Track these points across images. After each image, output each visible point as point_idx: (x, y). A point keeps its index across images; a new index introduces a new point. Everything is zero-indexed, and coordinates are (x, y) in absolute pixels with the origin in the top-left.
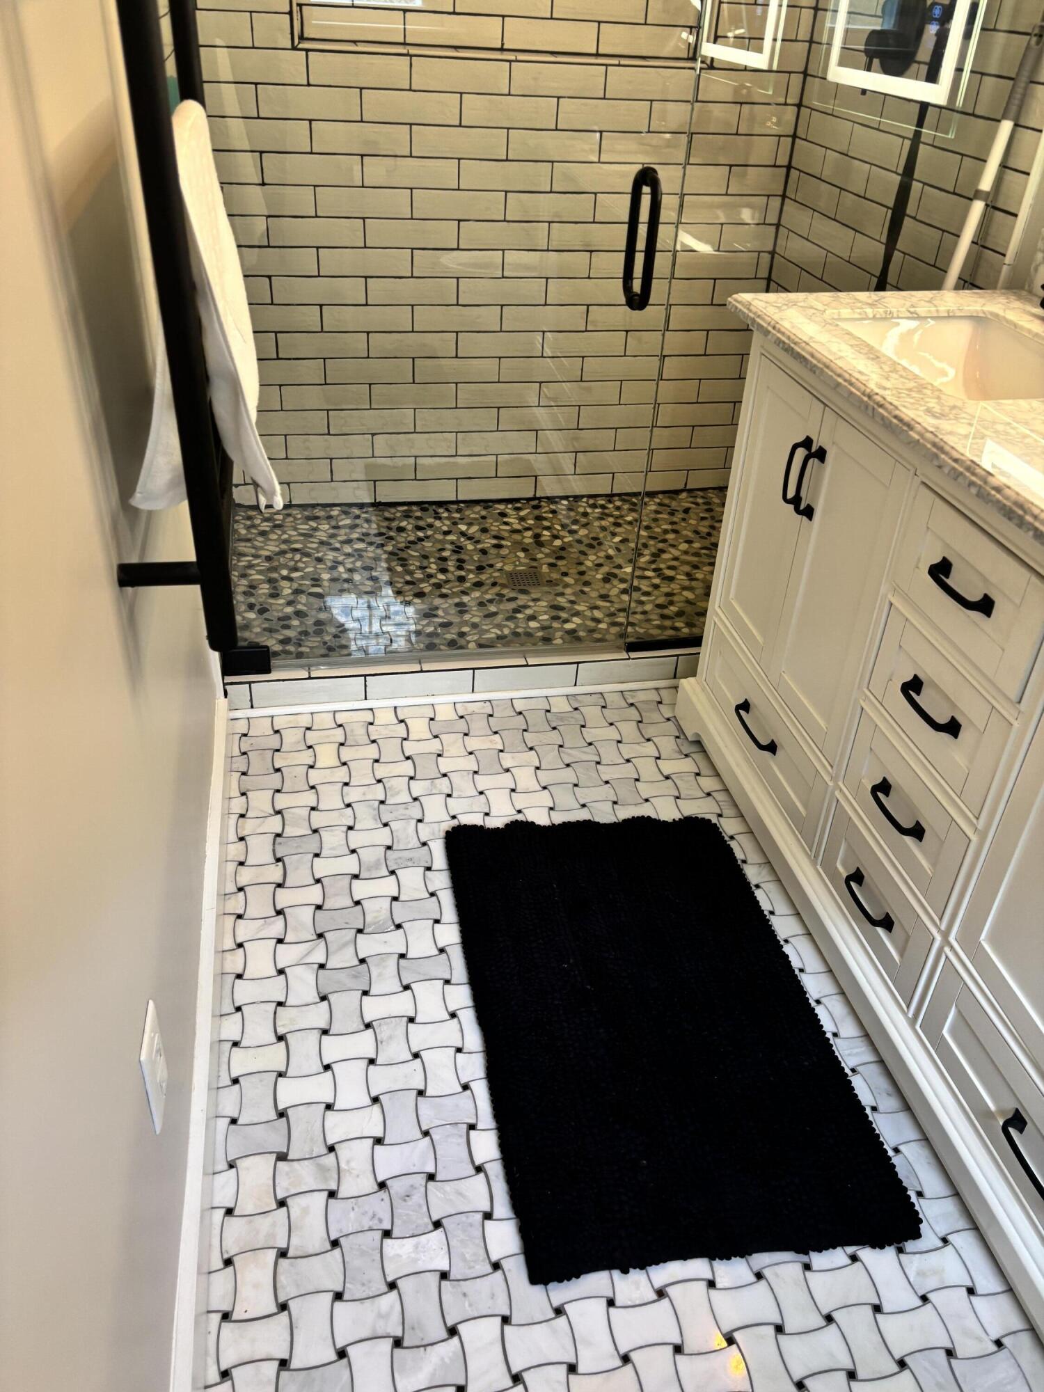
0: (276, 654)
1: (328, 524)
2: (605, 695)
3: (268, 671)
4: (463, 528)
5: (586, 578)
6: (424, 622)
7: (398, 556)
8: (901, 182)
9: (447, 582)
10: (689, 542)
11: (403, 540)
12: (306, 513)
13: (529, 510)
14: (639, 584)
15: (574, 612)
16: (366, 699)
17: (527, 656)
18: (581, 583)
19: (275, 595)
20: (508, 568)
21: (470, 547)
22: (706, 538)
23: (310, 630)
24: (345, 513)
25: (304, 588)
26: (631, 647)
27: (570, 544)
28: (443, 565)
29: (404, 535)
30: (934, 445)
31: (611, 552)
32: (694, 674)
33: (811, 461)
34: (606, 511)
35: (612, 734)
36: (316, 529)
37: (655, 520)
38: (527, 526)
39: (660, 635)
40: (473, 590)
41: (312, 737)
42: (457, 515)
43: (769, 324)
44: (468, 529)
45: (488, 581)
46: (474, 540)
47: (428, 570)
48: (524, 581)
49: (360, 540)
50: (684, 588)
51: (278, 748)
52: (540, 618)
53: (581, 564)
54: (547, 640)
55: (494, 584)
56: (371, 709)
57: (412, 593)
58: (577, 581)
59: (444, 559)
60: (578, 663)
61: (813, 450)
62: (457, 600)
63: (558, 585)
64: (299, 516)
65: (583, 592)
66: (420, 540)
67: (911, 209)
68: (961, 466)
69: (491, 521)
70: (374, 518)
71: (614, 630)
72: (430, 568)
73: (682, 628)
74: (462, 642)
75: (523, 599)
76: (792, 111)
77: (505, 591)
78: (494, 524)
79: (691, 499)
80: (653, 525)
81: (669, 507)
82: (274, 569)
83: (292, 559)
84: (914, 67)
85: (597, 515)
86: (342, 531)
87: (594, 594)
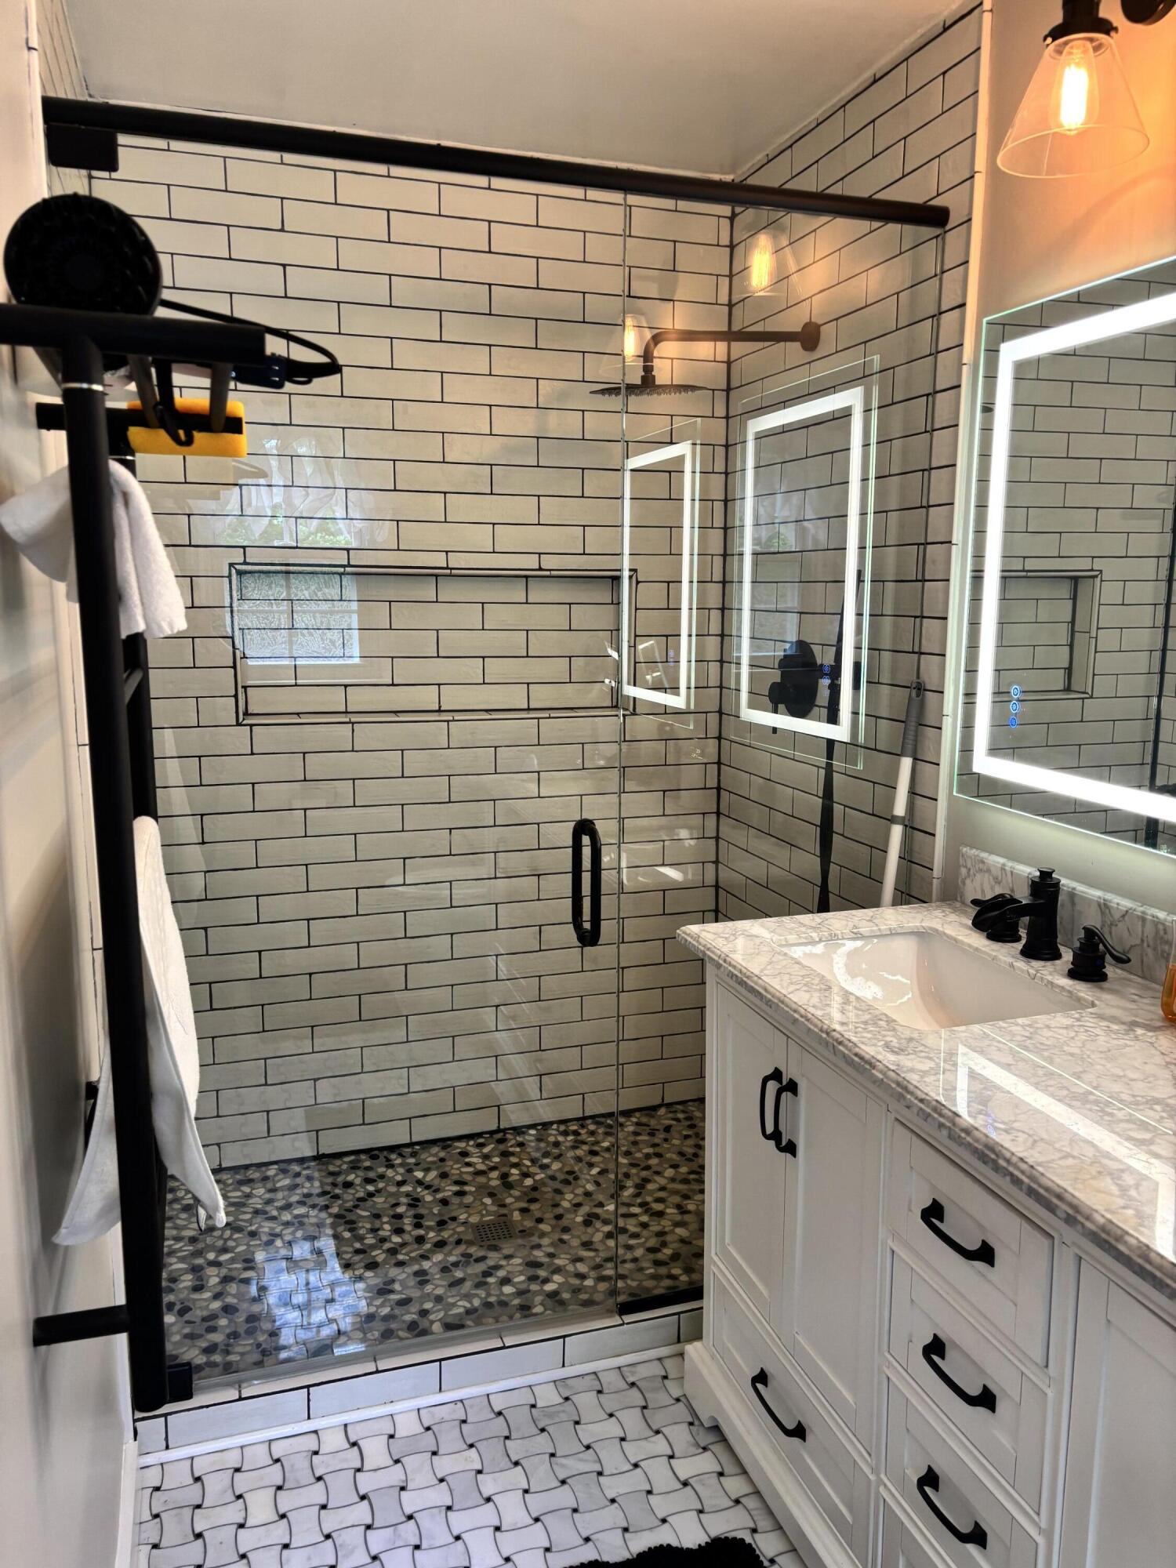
0: (200, 1368)
1: (264, 1187)
2: (599, 1374)
3: (188, 1396)
4: (419, 1174)
5: (565, 1222)
6: (378, 1302)
7: (345, 1220)
8: (823, 803)
9: (403, 1245)
10: (675, 1166)
11: (351, 1197)
12: (238, 1177)
13: (492, 1146)
14: (626, 1224)
15: (554, 1267)
16: (309, 1418)
17: (503, 1334)
18: (559, 1230)
19: (198, 1288)
20: (474, 1219)
21: (429, 1198)
22: (693, 1161)
23: (241, 1330)
24: (284, 1171)
25: (234, 1274)
26: (625, 1309)
27: (542, 1182)
28: (397, 1224)
29: (352, 1191)
30: (898, 1084)
31: (590, 1187)
32: (698, 1336)
33: (784, 1095)
34: (579, 1138)
35: (612, 1429)
36: (248, 1196)
37: (635, 1143)
38: (492, 1164)
39: (656, 1287)
40: (434, 1252)
41: (242, 1482)
42: (412, 1160)
43: (719, 957)
44: (424, 1177)
45: (451, 1239)
46: (433, 1188)
47: (381, 1233)
48: (493, 1234)
49: (302, 1203)
50: (677, 1224)
51: (199, 1503)
52: (516, 1280)
53: (556, 1205)
54: (525, 1309)
55: (459, 1242)
56: (316, 1432)
57: (363, 1264)
58: (553, 1227)
59: (399, 1217)
60: (564, 1337)
61: (784, 1083)
62: (416, 1268)
63: (533, 1235)
64: (230, 1181)
65: (562, 1241)
66: (371, 1195)
67: (837, 826)
68: (928, 1106)
69: (451, 1163)
70: (316, 1174)
71: (603, 1286)
72: (384, 1230)
73: (680, 1275)
74: (424, 1323)
75: (493, 1258)
76: (712, 744)
77: (472, 1250)
78: (456, 1166)
79: (671, 1115)
80: (633, 1150)
81: (649, 1126)
82: (199, 1253)
83: (221, 1237)
84: (816, 709)
85: (568, 1144)
86: (280, 1195)
87: (575, 1242)
